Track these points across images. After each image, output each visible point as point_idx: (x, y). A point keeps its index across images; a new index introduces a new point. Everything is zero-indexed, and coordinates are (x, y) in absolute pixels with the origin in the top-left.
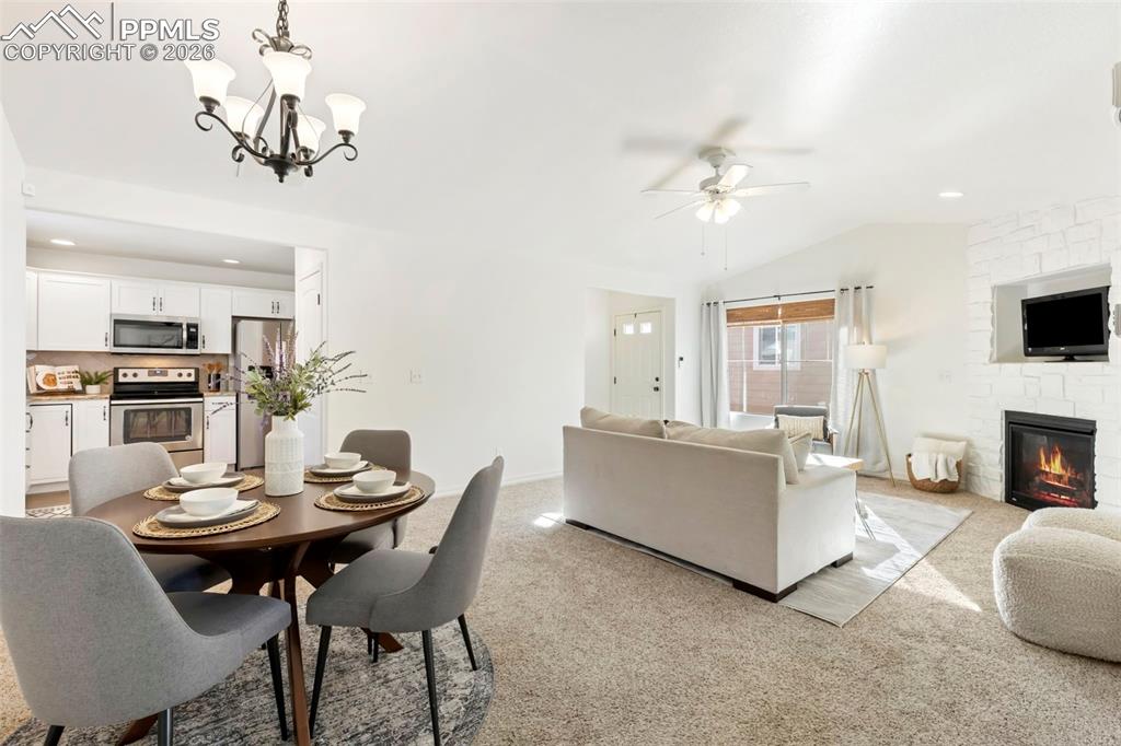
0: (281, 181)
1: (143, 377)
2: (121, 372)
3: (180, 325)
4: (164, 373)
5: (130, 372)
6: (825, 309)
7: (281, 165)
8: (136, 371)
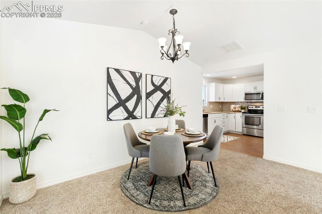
0: (173, 63)
1: (254, 108)
2: (249, 106)
3: (260, 93)
4: (259, 107)
5: (251, 107)
7: (173, 59)
8: (252, 106)
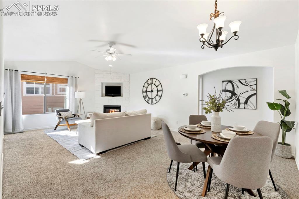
0: (216, 51)
6: (65, 81)
7: (216, 47)
